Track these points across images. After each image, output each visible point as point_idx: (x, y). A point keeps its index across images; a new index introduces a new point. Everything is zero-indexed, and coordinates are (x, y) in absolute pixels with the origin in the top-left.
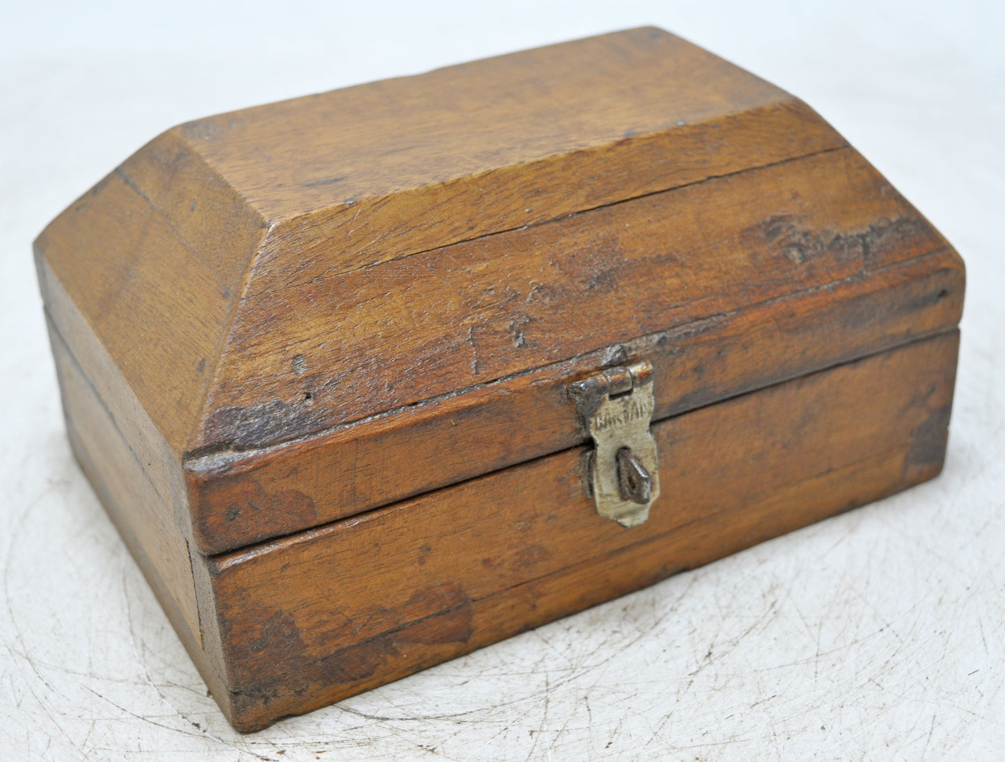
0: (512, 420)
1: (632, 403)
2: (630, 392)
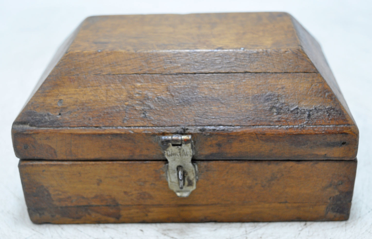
0: (135, 143)
1: (182, 150)
2: (181, 145)
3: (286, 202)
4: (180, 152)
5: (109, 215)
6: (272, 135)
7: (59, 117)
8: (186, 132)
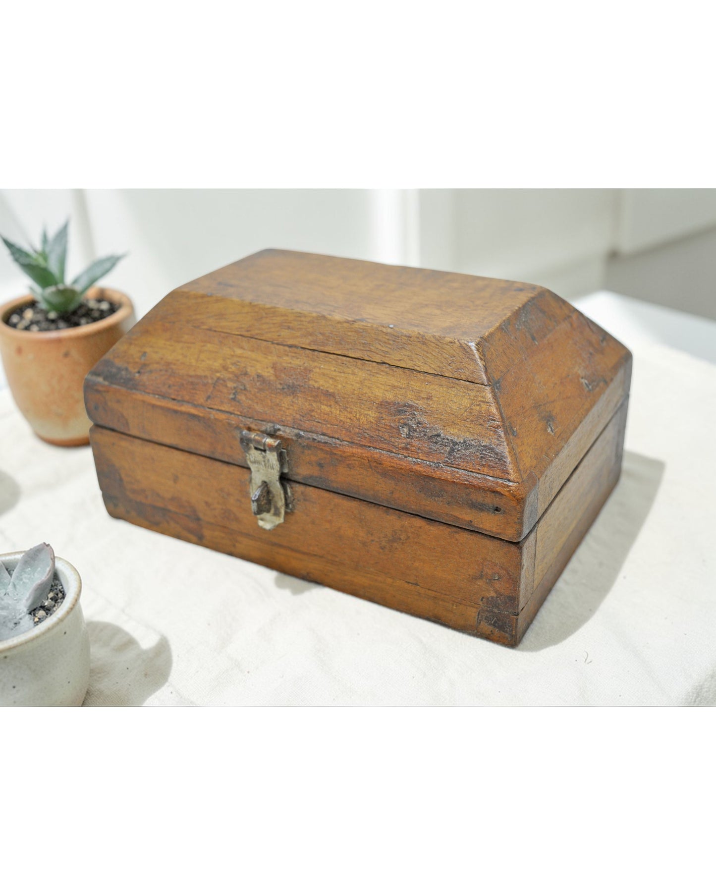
0: (216, 434)
1: (266, 458)
2: (265, 451)
3: (417, 584)
4: (264, 461)
5: (190, 531)
6: (391, 468)
7: (137, 375)
8: (277, 434)
